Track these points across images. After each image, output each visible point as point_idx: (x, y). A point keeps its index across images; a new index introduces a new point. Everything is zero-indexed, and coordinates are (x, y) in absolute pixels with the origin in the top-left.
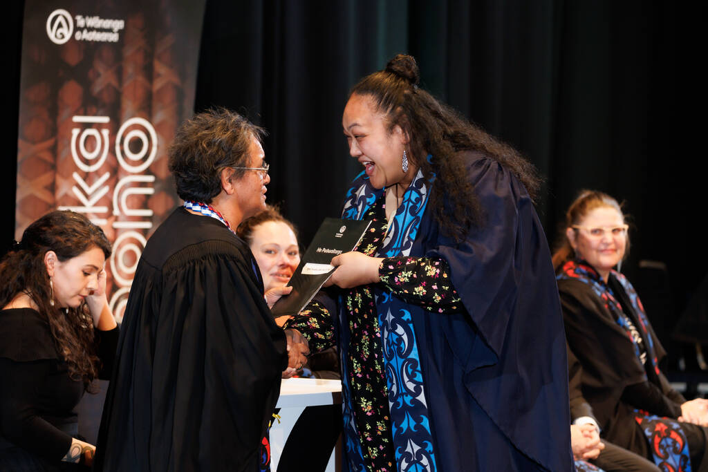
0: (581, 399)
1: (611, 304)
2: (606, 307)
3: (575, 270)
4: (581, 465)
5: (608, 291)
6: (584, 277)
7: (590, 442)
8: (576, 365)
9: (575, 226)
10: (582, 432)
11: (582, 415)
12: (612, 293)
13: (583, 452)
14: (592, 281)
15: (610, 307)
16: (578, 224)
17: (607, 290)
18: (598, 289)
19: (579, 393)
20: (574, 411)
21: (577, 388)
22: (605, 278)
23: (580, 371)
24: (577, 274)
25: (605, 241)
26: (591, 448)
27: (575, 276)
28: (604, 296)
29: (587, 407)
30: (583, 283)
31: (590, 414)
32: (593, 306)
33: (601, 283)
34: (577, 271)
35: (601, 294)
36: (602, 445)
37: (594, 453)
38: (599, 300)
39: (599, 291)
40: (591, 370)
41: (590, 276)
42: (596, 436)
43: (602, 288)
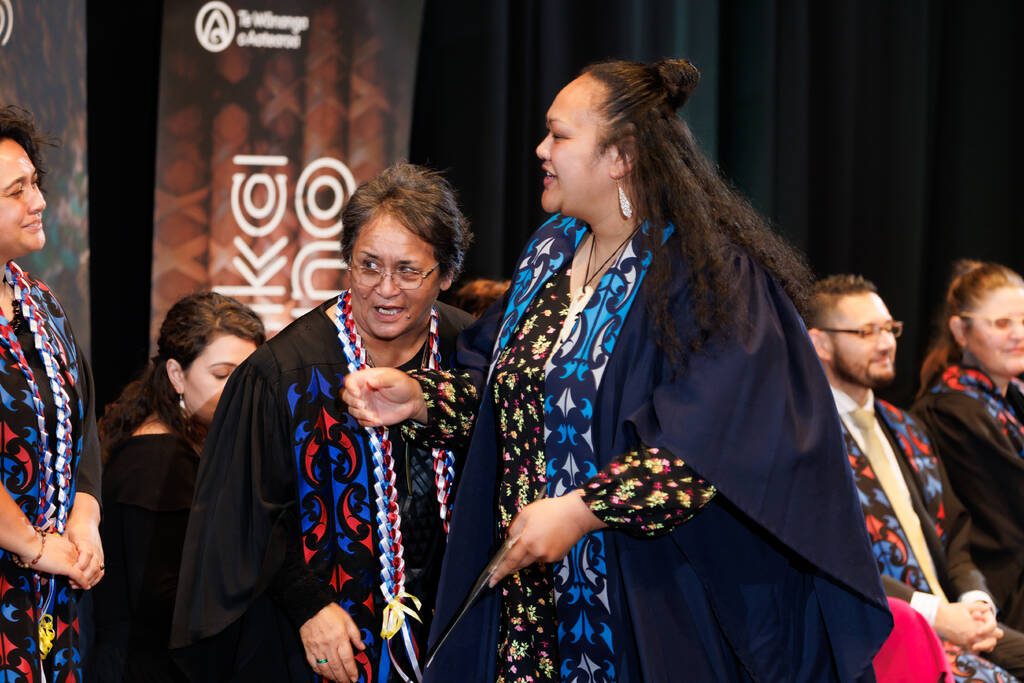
0: (970, 565)
1: (1011, 427)
2: (1004, 433)
3: (959, 379)
4: (969, 662)
5: (1008, 410)
6: (972, 389)
7: (983, 628)
8: (962, 515)
9: (965, 314)
10: (971, 612)
11: (971, 589)
12: (1013, 412)
13: (972, 642)
14: (984, 395)
15: (1010, 433)
16: (969, 311)
17: (1006, 407)
18: (993, 407)
19: (966, 556)
20: (958, 583)
21: (964, 548)
22: (1003, 391)
23: (968, 526)
24: (963, 385)
25: (1014, 336)
26: (983, 636)
27: (959, 388)
28: (1002, 416)
29: (977, 575)
30: (970, 397)
31: (984, 587)
32: (986, 431)
33: (998, 397)
34: (963, 381)
35: (998, 415)
36: (1000, 632)
37: (988, 644)
38: (995, 423)
39: (995, 411)
40: (983, 524)
41: (980, 387)
42: (991, 619)
43: (998, 405)
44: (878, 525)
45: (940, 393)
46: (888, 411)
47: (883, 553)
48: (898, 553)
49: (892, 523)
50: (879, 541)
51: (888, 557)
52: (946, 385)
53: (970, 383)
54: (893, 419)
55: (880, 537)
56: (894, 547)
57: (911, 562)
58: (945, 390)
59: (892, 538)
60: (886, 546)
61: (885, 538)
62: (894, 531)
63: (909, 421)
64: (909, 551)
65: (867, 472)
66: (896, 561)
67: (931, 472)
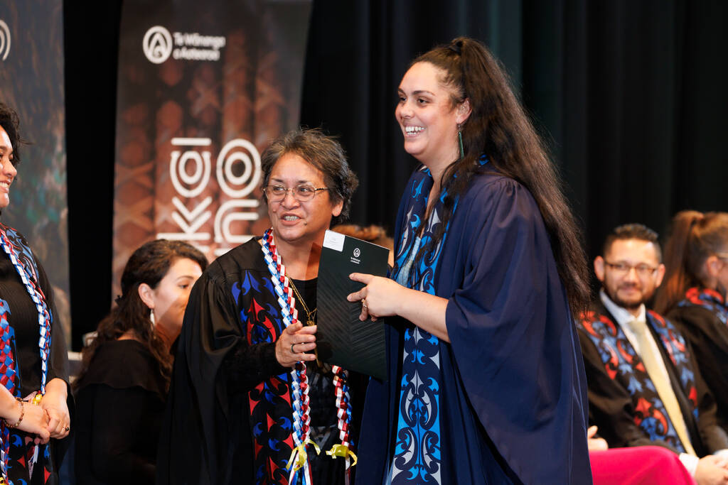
44: (647, 405)
46: (655, 320)
47: (650, 426)
48: (661, 427)
49: (658, 404)
50: (647, 417)
51: (654, 429)
52: (689, 300)
53: (707, 299)
54: (659, 325)
55: (648, 414)
56: (658, 422)
57: (671, 432)
59: (657, 415)
60: (652, 421)
61: (652, 415)
62: (659, 409)
63: (670, 326)
64: (670, 424)
65: (640, 367)
66: (659, 433)
67: (686, 365)
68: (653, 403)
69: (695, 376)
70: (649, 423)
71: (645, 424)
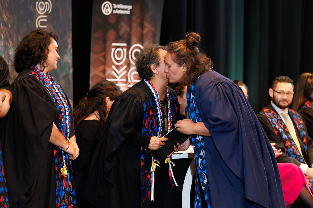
45: (305, 108)
47: (291, 151)
48: (295, 151)
49: (293, 143)
50: (290, 148)
51: (292, 152)
52: (306, 106)
58: (306, 107)
60: (291, 150)
61: (291, 147)
62: (293, 145)
66: (294, 154)
68: (291, 143)
69: (306, 133)
70: (290, 150)
71: (289, 150)
